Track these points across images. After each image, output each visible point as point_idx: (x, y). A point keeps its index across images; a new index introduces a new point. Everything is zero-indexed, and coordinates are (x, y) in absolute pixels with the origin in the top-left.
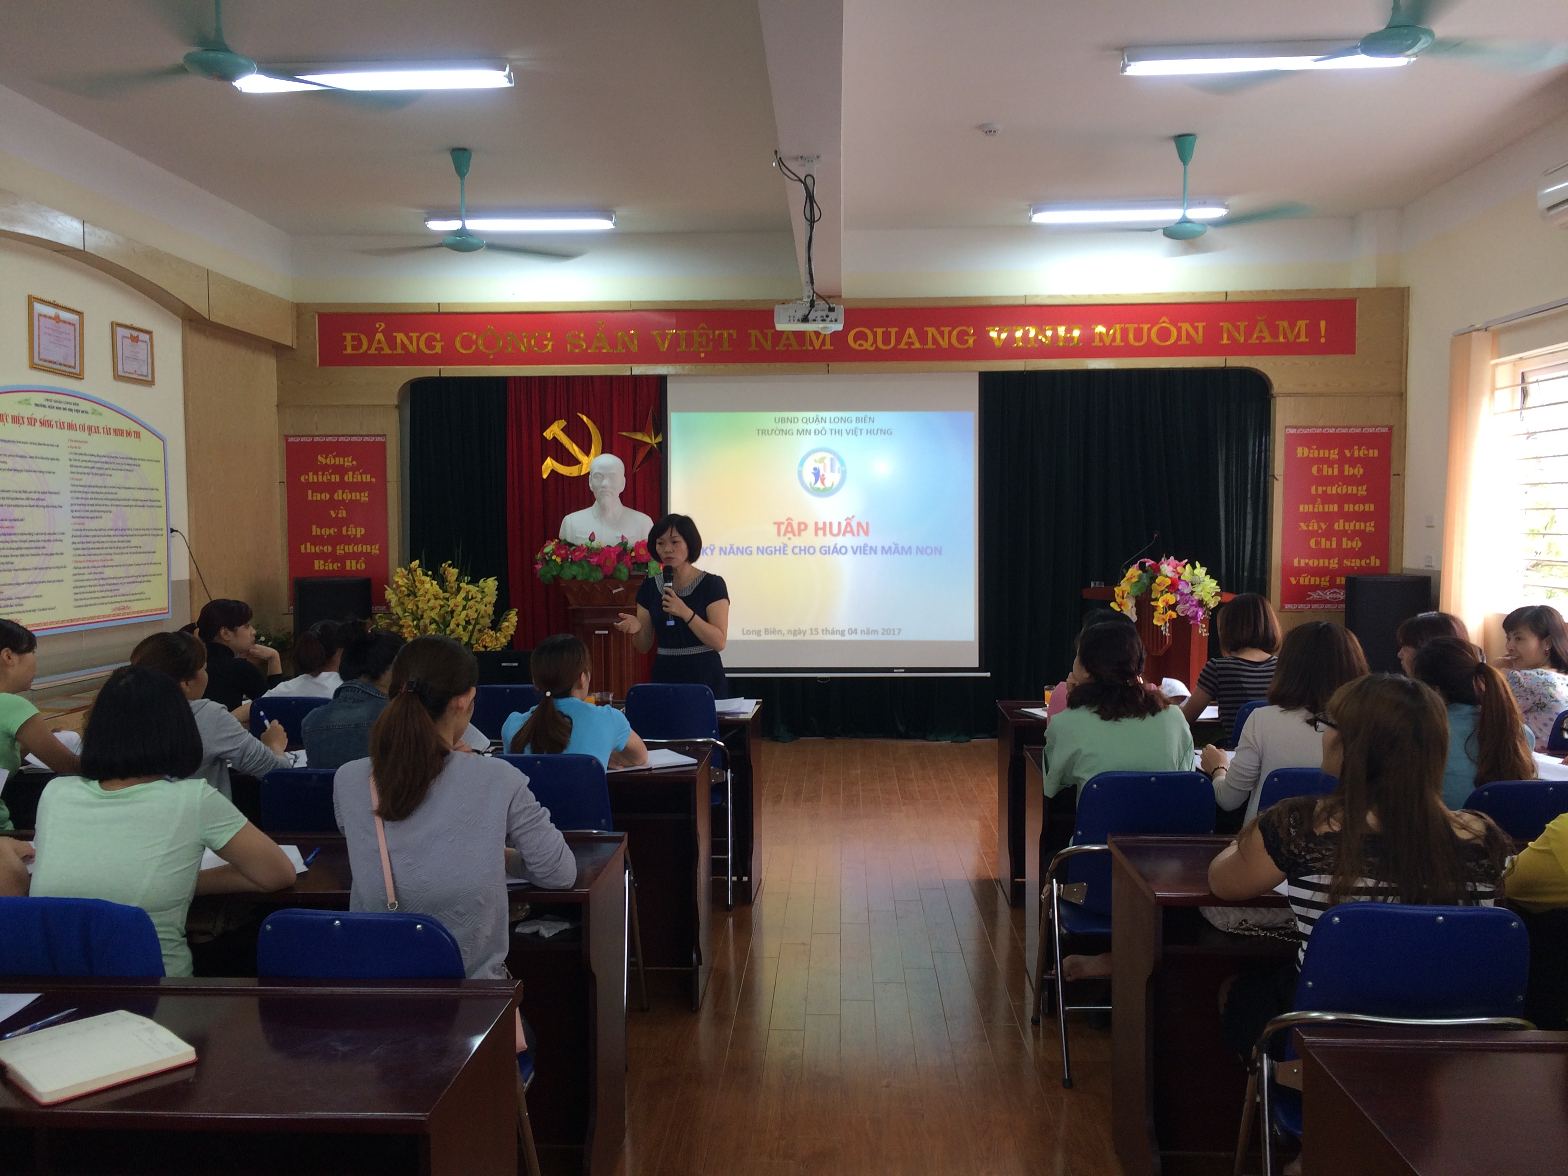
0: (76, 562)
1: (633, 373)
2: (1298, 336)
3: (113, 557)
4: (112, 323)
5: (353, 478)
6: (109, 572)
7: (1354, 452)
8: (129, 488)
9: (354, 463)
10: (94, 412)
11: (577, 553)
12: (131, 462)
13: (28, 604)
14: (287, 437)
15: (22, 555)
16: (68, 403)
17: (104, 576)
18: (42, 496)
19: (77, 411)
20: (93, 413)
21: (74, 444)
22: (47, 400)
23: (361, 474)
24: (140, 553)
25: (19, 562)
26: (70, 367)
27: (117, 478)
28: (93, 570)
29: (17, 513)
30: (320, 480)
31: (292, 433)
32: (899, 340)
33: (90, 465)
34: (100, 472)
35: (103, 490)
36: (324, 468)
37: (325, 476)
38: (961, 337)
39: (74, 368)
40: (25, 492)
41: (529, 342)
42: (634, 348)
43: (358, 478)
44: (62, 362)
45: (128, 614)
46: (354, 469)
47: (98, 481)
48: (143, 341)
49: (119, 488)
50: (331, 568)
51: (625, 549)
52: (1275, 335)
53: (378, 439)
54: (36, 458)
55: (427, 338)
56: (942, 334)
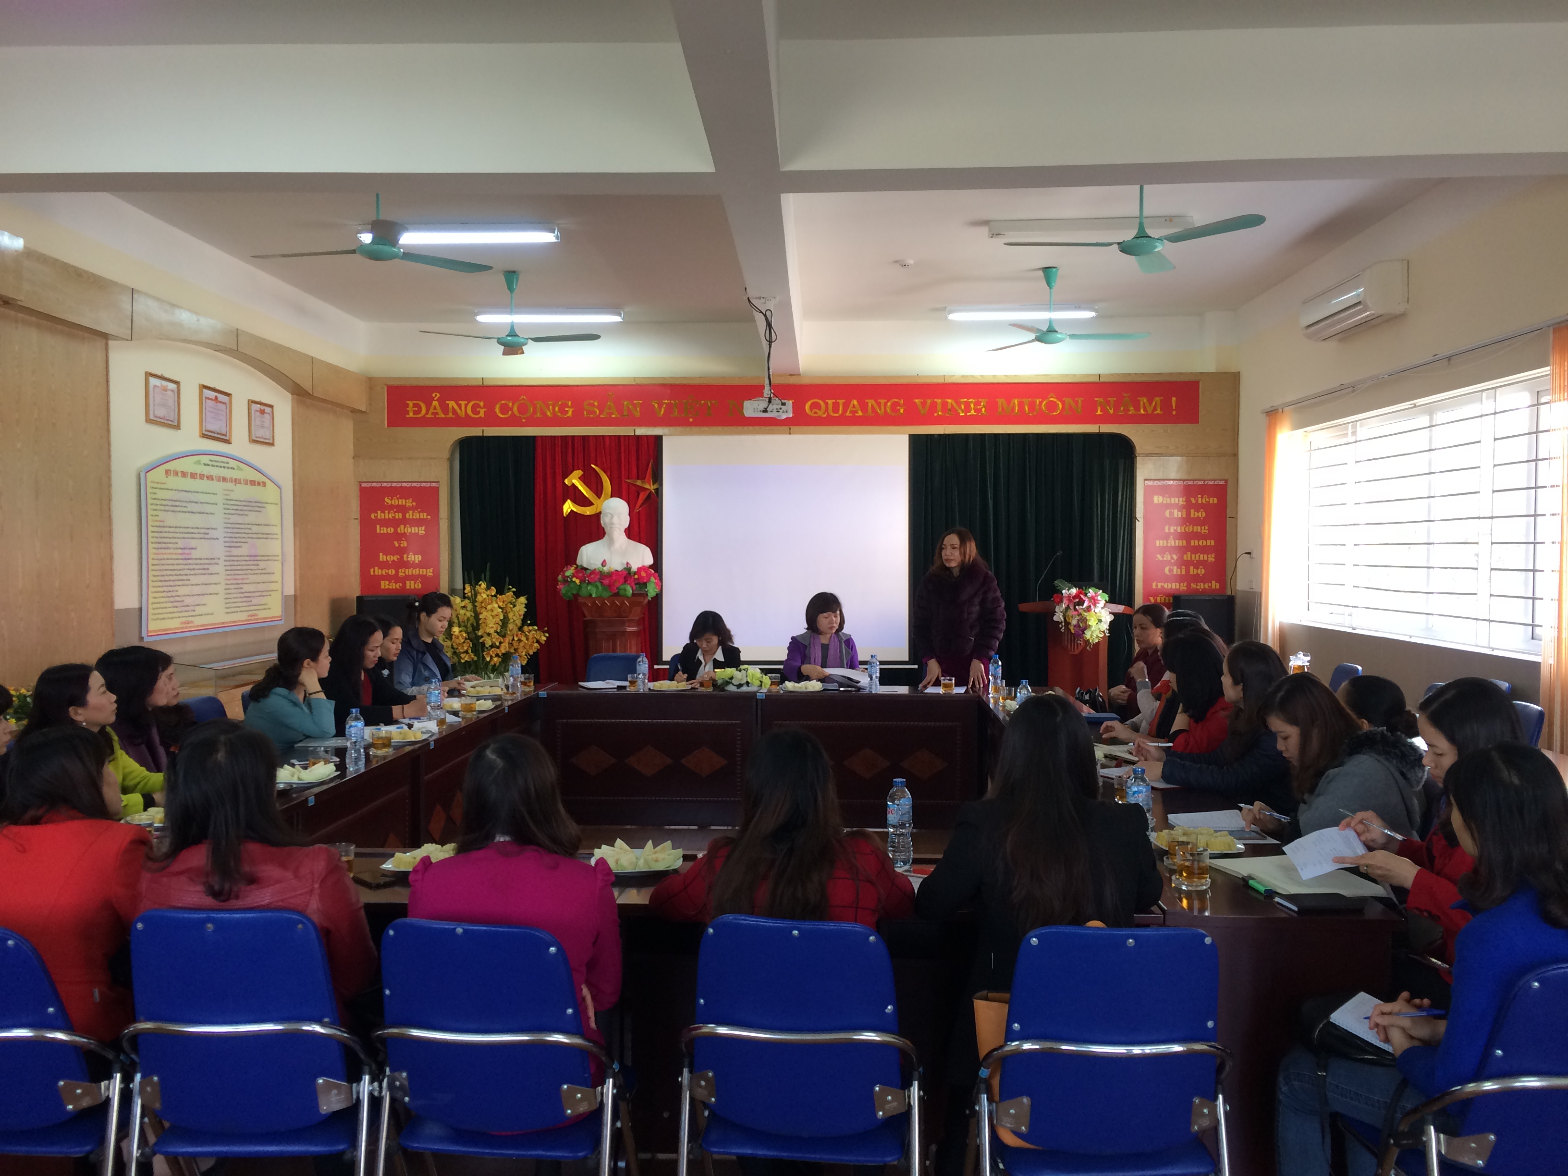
0: (227, 580)
1: (636, 434)
2: (1155, 409)
3: (249, 576)
4: (249, 400)
5: (413, 515)
6: (246, 588)
7: (1198, 500)
8: (259, 525)
9: (414, 504)
10: (239, 468)
11: (592, 576)
12: (259, 505)
13: (199, 610)
14: (360, 483)
15: (195, 574)
16: (223, 462)
17: (243, 591)
18: (207, 531)
19: (228, 468)
20: (237, 469)
21: (227, 492)
22: (210, 460)
23: (419, 512)
24: (264, 574)
25: (194, 580)
26: (223, 435)
27: (252, 517)
28: (236, 586)
29: (193, 543)
30: (387, 517)
31: (365, 480)
32: (845, 411)
33: (235, 507)
34: (241, 513)
35: (242, 526)
36: (390, 508)
37: (390, 515)
38: (894, 406)
39: (225, 435)
40: (197, 528)
41: (554, 409)
42: (637, 414)
43: (417, 516)
44: (218, 431)
45: (257, 619)
46: (413, 509)
47: (239, 519)
48: (269, 413)
49: (253, 525)
50: (394, 587)
51: (629, 573)
52: (1137, 408)
53: (434, 485)
54: (204, 503)
55: (473, 406)
56: (879, 404)
